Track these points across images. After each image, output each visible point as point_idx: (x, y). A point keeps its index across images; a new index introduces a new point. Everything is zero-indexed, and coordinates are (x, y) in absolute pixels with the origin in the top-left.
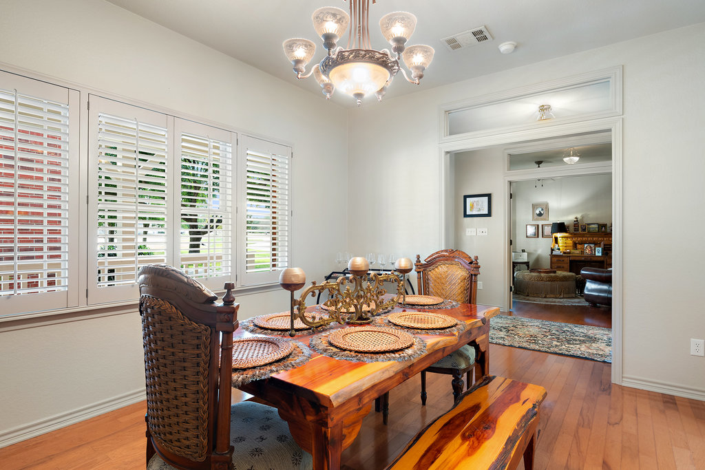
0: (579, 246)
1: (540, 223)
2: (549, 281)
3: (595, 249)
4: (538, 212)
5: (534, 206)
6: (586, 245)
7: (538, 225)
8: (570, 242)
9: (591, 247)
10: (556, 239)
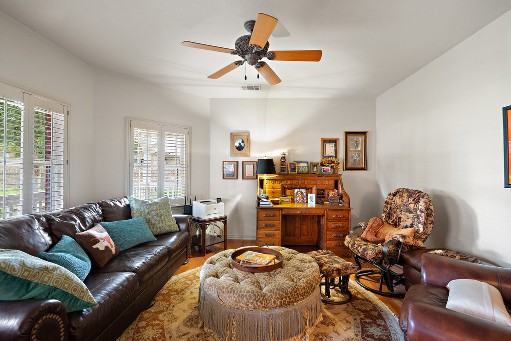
0: (288, 192)
1: (240, 159)
2: (281, 306)
3: (307, 195)
4: (237, 144)
5: (233, 137)
6: (296, 190)
7: (237, 162)
8: (278, 186)
9: (302, 193)
10: (262, 181)
